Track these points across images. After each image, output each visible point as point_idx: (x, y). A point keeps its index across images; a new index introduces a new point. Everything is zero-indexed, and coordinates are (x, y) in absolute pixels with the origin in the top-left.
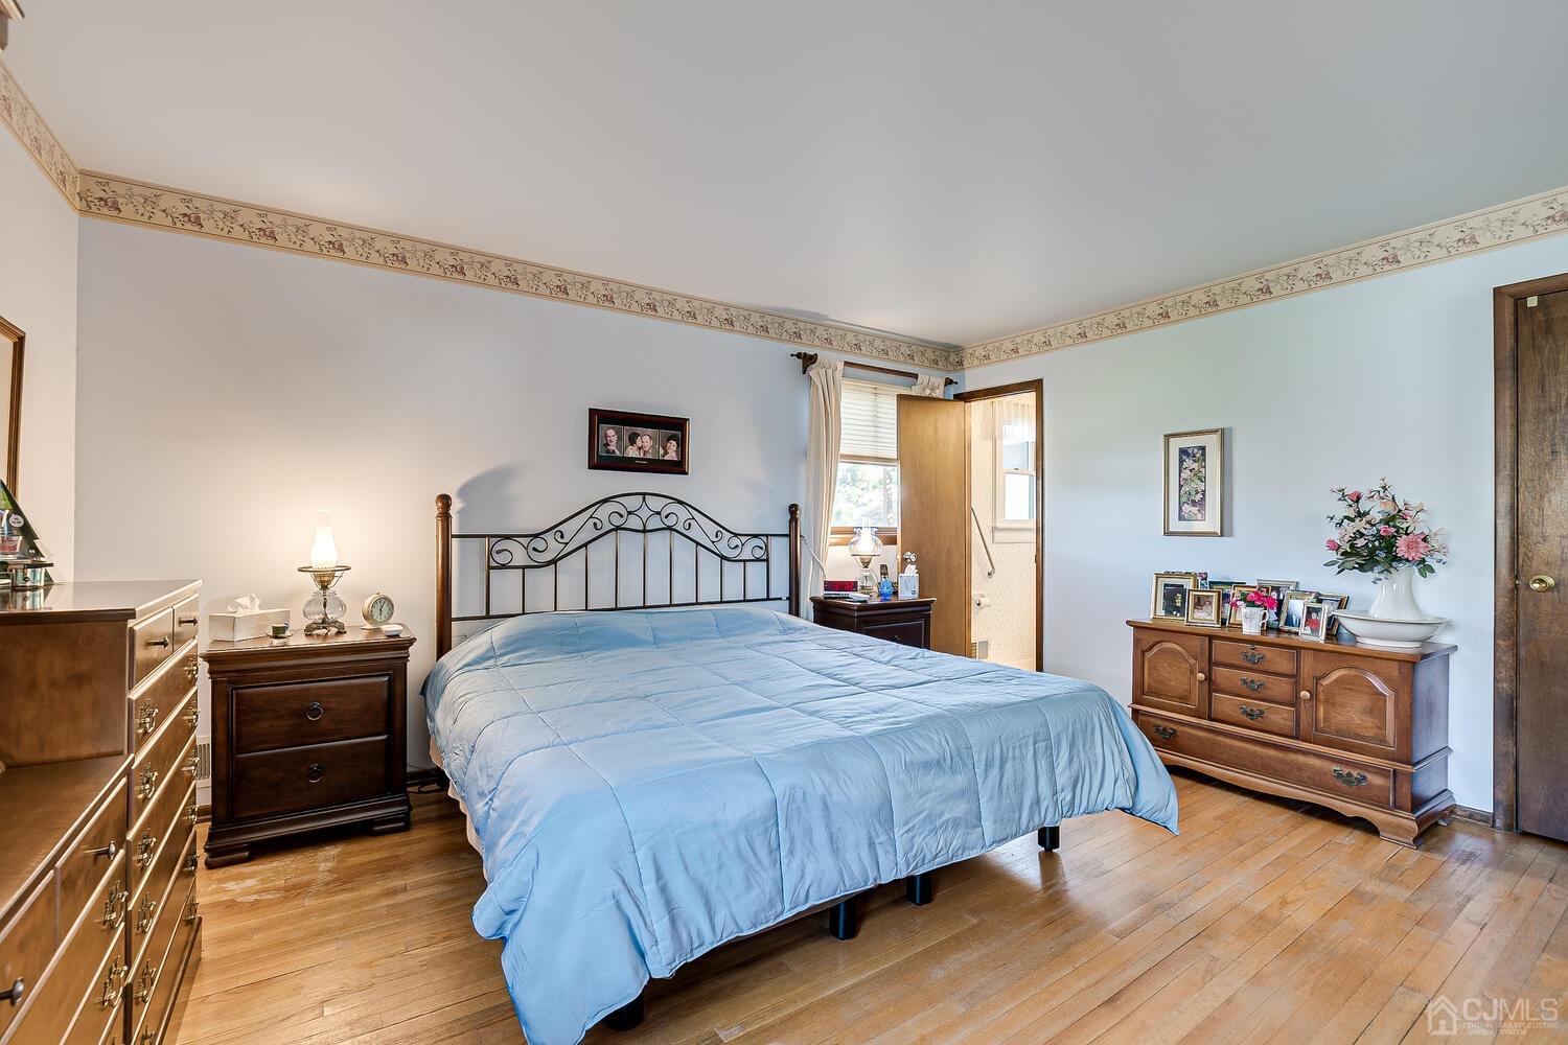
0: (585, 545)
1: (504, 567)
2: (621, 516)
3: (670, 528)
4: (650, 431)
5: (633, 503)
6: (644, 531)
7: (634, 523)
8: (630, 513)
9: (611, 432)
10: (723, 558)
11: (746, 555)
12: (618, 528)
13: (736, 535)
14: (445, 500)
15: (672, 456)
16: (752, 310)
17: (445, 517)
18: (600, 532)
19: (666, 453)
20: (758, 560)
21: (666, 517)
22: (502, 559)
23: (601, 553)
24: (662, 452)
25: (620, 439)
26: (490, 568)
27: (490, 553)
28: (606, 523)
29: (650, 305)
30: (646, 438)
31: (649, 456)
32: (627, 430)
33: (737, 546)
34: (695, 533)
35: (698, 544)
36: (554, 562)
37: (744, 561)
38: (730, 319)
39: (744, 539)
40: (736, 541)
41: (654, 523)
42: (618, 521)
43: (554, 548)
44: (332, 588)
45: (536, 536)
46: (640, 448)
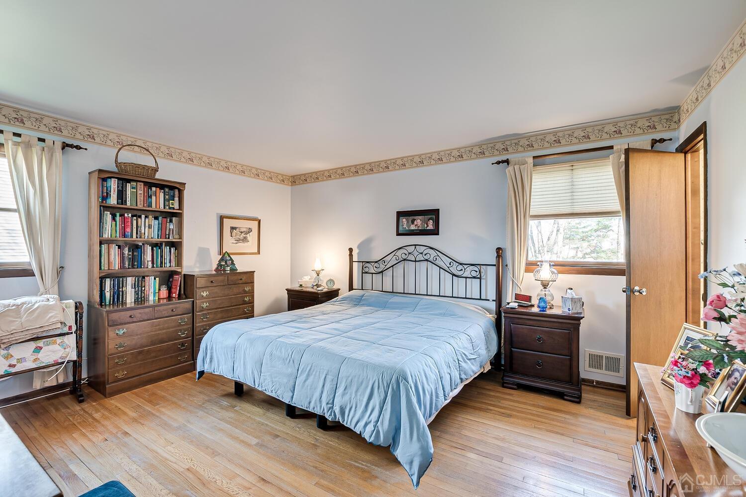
0: (392, 266)
1: (366, 273)
2: (406, 255)
3: (427, 260)
4: (420, 217)
5: (411, 249)
6: (415, 261)
7: (412, 258)
8: (410, 253)
9: (404, 220)
10: (454, 275)
11: (467, 274)
12: (405, 260)
13: (461, 264)
14: (351, 250)
15: (431, 226)
16: (473, 146)
17: (351, 255)
18: (398, 261)
19: (428, 226)
20: (474, 277)
21: (425, 255)
22: (366, 270)
23: (399, 269)
24: (426, 226)
25: (408, 222)
26: (363, 273)
27: (363, 268)
28: (400, 257)
29: (421, 161)
30: (419, 221)
31: (420, 228)
32: (411, 218)
33: (462, 270)
34: (439, 262)
35: (440, 268)
36: (382, 272)
37: (466, 278)
38: (460, 155)
39: (465, 267)
40: (460, 267)
41: (420, 257)
42: (404, 257)
43: (382, 267)
44: (320, 275)
45: (376, 262)
46: (416, 225)
